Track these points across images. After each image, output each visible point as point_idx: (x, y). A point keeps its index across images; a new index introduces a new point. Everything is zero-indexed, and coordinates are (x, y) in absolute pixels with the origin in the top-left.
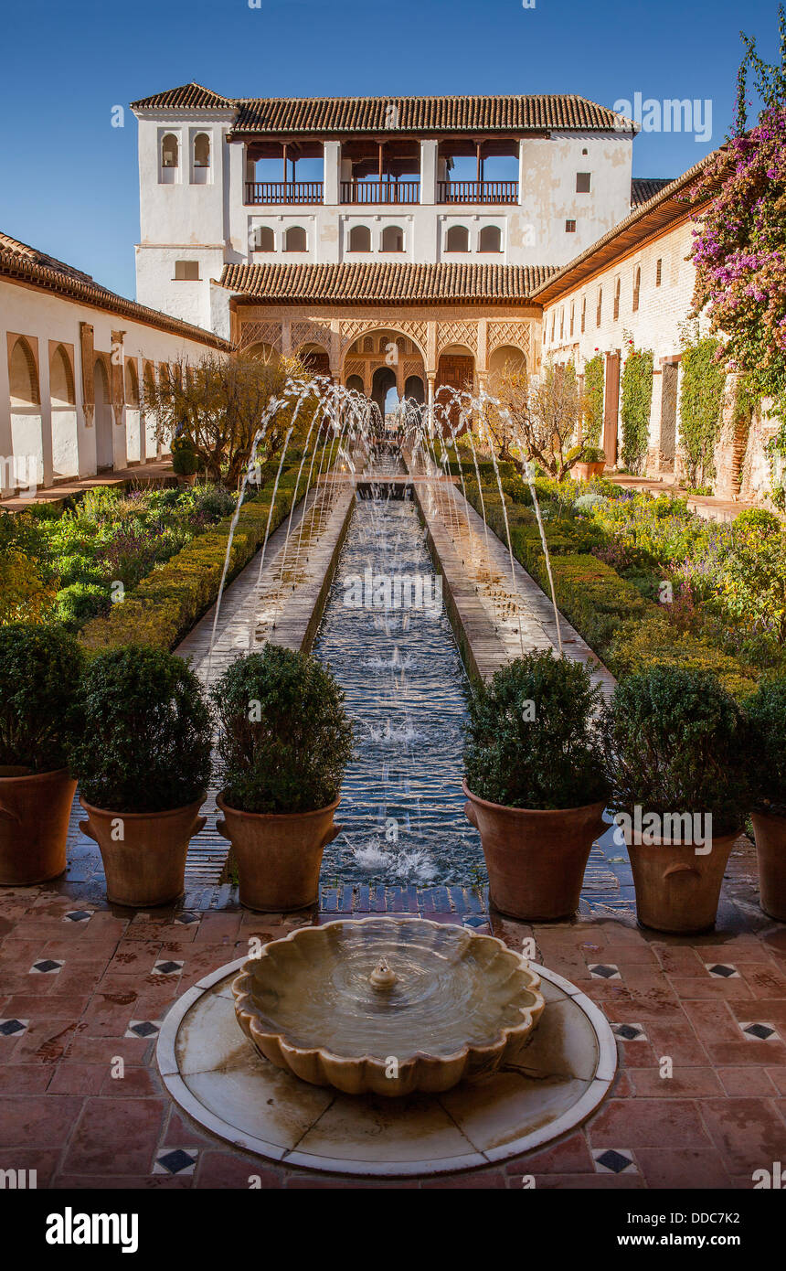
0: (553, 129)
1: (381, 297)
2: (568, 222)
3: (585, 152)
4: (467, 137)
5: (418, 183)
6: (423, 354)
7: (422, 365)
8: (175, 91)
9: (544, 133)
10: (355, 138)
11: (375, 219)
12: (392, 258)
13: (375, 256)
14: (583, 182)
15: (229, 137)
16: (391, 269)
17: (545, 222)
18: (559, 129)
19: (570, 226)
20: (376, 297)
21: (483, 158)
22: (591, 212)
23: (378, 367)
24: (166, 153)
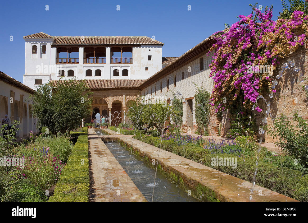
0: (141, 44)
1: (96, 88)
2: (146, 68)
3: (150, 50)
4: (118, 47)
5: (105, 58)
6: (108, 103)
7: (107, 106)
8: (37, 34)
9: (139, 46)
10: (88, 47)
11: (94, 68)
12: (98, 78)
13: (94, 77)
14: (150, 58)
15: (52, 46)
16: (98, 81)
17: (140, 68)
18: (143, 45)
19: (147, 69)
20: (94, 88)
21: (122, 52)
22: (152, 66)
23: (94, 107)
24: (33, 50)
